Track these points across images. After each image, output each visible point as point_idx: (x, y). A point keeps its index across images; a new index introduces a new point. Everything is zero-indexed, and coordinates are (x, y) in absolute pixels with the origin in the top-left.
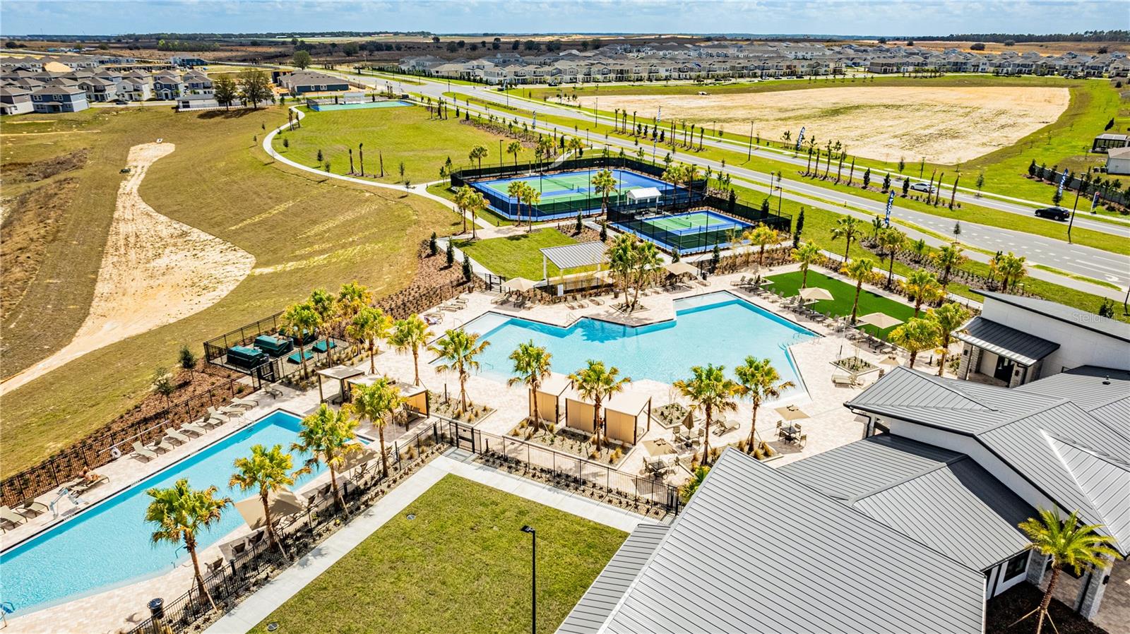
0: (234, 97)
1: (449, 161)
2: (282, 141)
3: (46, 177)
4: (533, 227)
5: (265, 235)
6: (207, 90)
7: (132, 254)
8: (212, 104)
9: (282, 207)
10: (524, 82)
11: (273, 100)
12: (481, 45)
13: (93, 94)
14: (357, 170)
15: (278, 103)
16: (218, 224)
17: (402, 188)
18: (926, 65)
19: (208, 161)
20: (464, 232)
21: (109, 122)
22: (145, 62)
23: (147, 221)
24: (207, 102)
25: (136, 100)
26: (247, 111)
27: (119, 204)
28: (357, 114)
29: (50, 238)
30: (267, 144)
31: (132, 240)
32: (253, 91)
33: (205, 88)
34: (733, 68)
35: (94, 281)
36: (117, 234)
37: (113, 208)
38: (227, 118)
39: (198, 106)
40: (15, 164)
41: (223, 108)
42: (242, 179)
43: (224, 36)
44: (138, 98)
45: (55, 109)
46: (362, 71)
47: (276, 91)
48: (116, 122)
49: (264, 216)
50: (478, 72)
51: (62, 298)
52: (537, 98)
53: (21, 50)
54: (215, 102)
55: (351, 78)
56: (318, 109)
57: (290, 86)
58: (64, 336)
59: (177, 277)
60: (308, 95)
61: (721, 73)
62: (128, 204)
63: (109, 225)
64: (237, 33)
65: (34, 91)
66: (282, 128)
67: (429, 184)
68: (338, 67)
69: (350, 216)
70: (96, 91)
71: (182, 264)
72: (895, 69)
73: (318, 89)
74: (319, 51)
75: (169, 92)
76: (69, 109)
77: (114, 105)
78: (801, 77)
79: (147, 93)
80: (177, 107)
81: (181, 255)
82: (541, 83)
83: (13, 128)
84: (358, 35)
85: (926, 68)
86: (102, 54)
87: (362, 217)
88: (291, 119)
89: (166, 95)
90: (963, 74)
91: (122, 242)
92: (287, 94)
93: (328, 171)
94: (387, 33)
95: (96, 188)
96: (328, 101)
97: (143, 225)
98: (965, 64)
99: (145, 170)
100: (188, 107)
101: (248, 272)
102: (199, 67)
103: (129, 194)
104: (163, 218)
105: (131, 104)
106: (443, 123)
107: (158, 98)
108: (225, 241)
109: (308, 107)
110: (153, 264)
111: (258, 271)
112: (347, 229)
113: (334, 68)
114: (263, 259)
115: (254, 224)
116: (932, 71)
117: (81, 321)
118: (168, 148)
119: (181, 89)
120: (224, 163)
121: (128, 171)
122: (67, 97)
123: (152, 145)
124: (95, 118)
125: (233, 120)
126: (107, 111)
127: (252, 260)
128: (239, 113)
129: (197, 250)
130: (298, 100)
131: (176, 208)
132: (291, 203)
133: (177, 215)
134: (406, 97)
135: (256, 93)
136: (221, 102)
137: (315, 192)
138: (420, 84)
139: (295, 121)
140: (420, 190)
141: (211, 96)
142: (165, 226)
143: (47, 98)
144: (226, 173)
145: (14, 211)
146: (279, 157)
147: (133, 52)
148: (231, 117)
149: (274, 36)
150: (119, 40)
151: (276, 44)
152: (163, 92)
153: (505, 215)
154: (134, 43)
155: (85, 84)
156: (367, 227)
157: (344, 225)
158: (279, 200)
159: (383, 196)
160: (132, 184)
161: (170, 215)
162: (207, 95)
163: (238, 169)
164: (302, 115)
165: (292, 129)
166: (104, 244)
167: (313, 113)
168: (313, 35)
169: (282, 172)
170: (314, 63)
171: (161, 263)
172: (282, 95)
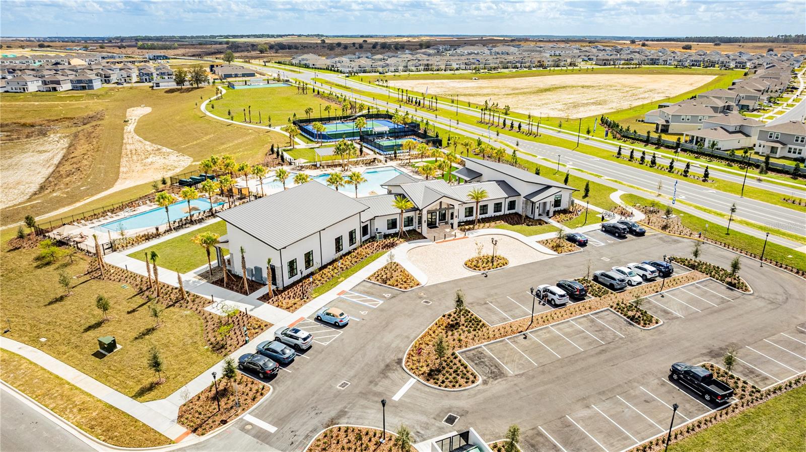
0: (186, 81)
1: (295, 115)
2: (211, 106)
3: (84, 125)
4: (323, 144)
5: (198, 150)
6: (170, 76)
7: (135, 157)
8: (173, 85)
9: (208, 137)
10: (365, 72)
11: (209, 83)
12: (352, 45)
13: (103, 79)
14: (248, 120)
15: (211, 84)
16: (176, 145)
17: (268, 128)
18: (632, 60)
19: (171, 116)
20: (291, 146)
21: (114, 95)
22: (130, 57)
23: (140, 144)
24: (170, 84)
25: (128, 83)
26: (193, 89)
27: (125, 136)
28: (256, 91)
29: (96, 150)
30: (203, 107)
31: (134, 152)
32: (197, 77)
33: (168, 75)
34: (501, 62)
35: (119, 167)
36: (126, 149)
37: (123, 139)
38: (181, 93)
39: (165, 86)
40: (66, 118)
41: (180, 87)
42: (189, 124)
43: (181, 37)
44: (130, 81)
45: (84, 88)
46: (267, 64)
47: (211, 77)
48: (118, 95)
49: (198, 141)
50: (339, 65)
51: (106, 172)
52: (365, 81)
53: (49, 49)
54: (175, 83)
55: (259, 69)
56: (234, 88)
57: (220, 74)
58: (111, 184)
59: (156, 166)
60: (229, 80)
61: (493, 65)
62: (130, 137)
63: (122, 146)
64: (190, 35)
65: (71, 77)
66: (212, 99)
67: (282, 126)
68: (252, 61)
69: (240, 140)
70: (105, 77)
71: (159, 161)
72: (612, 63)
73: (236, 76)
74: (243, 49)
75: (147, 77)
76: (91, 88)
77: (116, 85)
78: (545, 68)
79: (135, 78)
80: (153, 87)
81: (157, 158)
82: (375, 72)
83: (61, 99)
84: (273, 36)
85: (633, 62)
86: (102, 52)
87: (247, 141)
88: (217, 94)
89: (146, 79)
90: (657, 66)
91: (129, 153)
92: (216, 79)
93: (232, 120)
94: (293, 35)
95: (112, 129)
96: (241, 83)
97: (138, 146)
98: (658, 59)
99: (136, 121)
100: (159, 86)
101: (189, 164)
102: (165, 61)
103: (130, 132)
104: (148, 143)
105: (125, 85)
106: (303, 96)
107: (141, 81)
108: (179, 152)
109: (228, 87)
110: (144, 161)
111: (194, 164)
112: (238, 146)
113: (250, 61)
114: (196, 159)
115: (193, 145)
116: (636, 64)
117: (116, 180)
118: (148, 110)
119: (155, 76)
120: (179, 117)
121: (128, 121)
122: (91, 81)
123: (139, 108)
124: (107, 93)
125: (185, 94)
126: (112, 89)
127: (192, 159)
128: (188, 90)
129: (165, 155)
130: (223, 82)
131: (154, 138)
132: (212, 135)
133: (155, 141)
134: (287, 81)
135: (198, 78)
136: (178, 84)
137: (225, 130)
138: (300, 72)
139: (219, 95)
140: (278, 129)
141: (172, 80)
142: (148, 146)
143: (79, 81)
144: (180, 122)
145: (72, 140)
146: (208, 114)
147: (122, 50)
148: (183, 92)
149: (214, 37)
150: (110, 40)
151: (216, 43)
152: (144, 78)
153: (313, 139)
154: (121, 43)
155: (99, 73)
156: (247, 145)
157: (237, 145)
158: (206, 134)
159: (258, 132)
160: (130, 127)
161: (152, 141)
162: (170, 80)
163: (186, 120)
164: (224, 91)
165: (218, 99)
166: (121, 153)
167: (231, 90)
168: (242, 36)
169: (210, 121)
170: (238, 57)
171: (149, 160)
172: (215, 79)
